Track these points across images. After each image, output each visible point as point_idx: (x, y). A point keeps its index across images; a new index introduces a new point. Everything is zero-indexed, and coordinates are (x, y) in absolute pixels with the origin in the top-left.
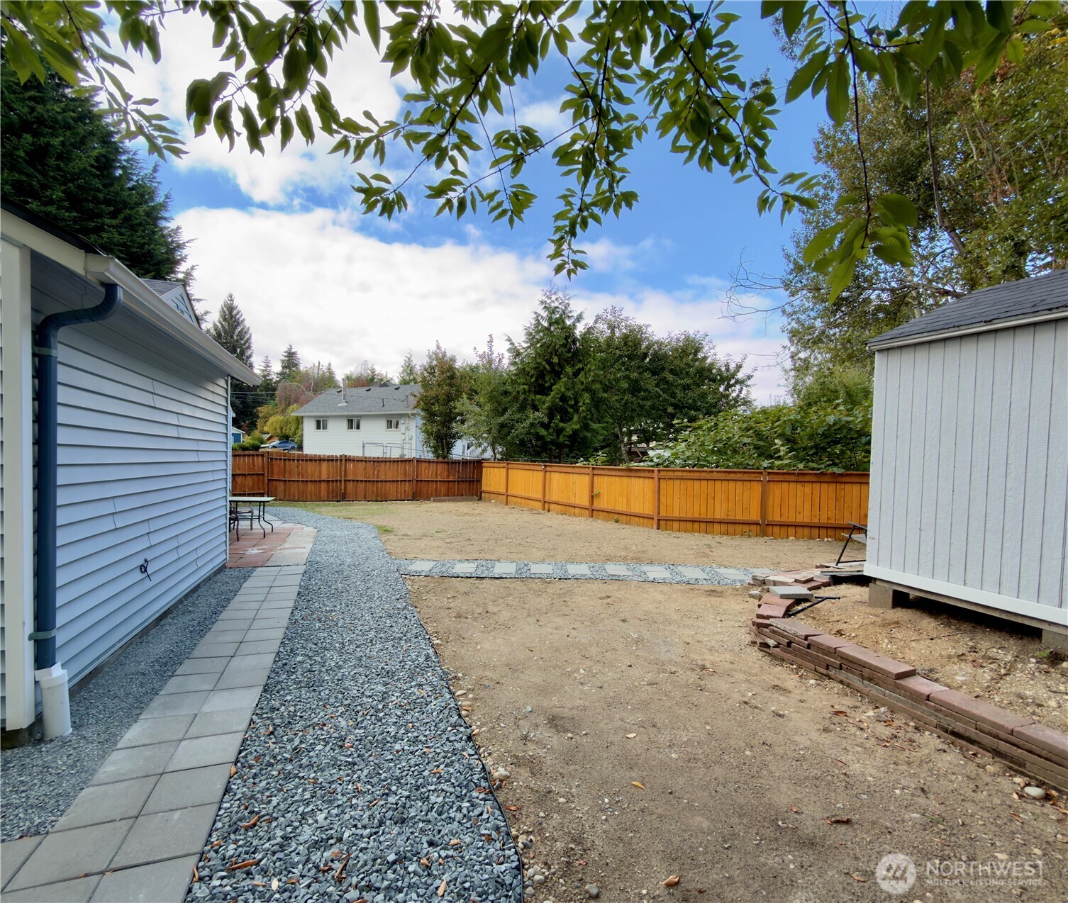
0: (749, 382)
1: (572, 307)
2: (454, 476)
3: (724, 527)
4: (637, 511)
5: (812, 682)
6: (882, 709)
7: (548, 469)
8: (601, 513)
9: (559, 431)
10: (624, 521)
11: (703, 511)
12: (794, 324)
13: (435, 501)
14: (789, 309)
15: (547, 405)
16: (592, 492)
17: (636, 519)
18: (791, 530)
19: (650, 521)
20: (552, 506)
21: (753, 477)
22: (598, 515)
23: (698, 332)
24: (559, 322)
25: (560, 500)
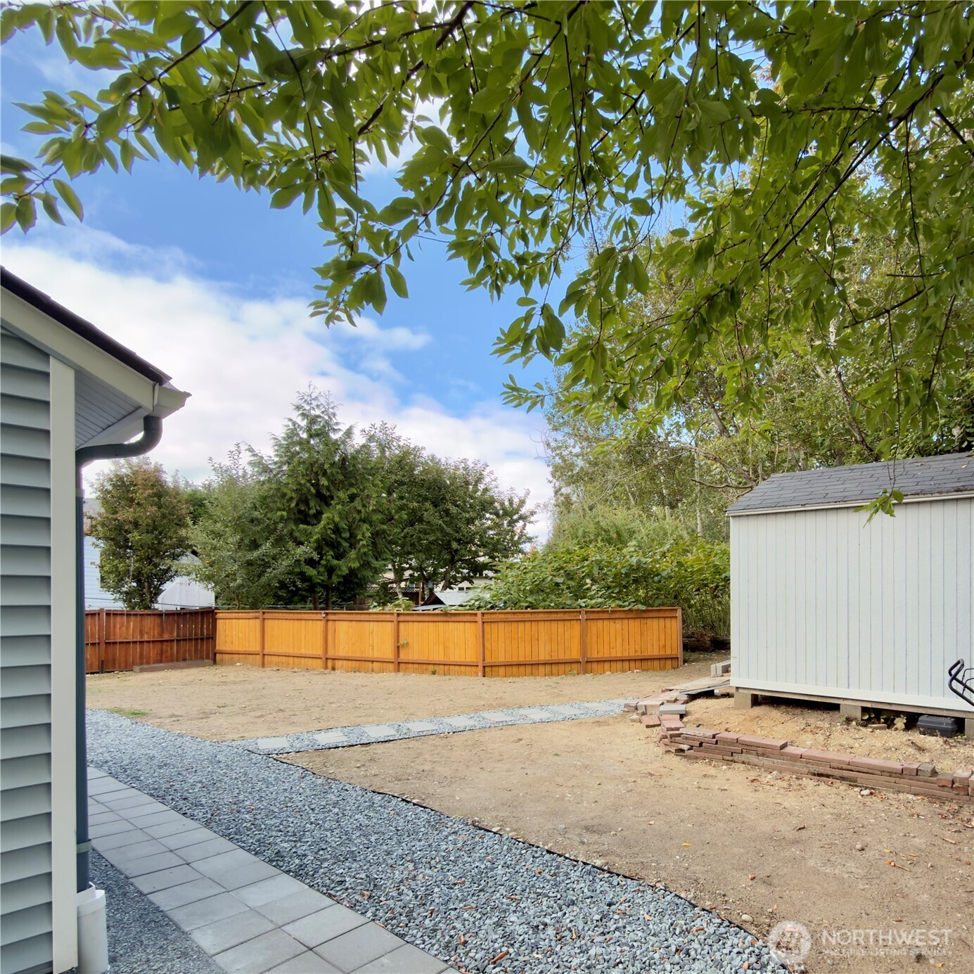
0: (532, 519)
1: (338, 419)
2: (171, 633)
3: (548, 667)
4: (456, 660)
5: (724, 767)
6: (775, 773)
7: (330, 617)
8: (410, 666)
9: (331, 570)
10: (442, 672)
11: (528, 653)
12: (558, 460)
13: (142, 671)
14: (553, 444)
15: (315, 537)
16: (398, 642)
17: (457, 668)
18: (607, 665)
19: (474, 668)
20: (338, 663)
21: (572, 616)
22: (407, 668)
23: (479, 461)
24: (321, 434)
25: (350, 655)
